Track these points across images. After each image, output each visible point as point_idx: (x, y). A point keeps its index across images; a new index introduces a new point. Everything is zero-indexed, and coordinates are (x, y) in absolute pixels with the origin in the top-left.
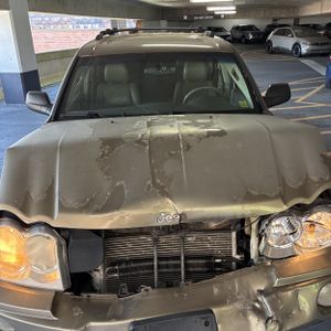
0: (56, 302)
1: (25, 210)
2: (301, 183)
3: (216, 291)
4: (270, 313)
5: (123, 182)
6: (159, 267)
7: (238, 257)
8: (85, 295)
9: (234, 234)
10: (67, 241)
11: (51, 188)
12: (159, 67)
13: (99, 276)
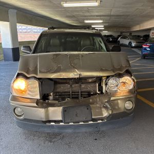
0: (37, 102)
1: (28, 73)
2: (119, 67)
3: (91, 101)
4: (109, 107)
5: (60, 65)
6: (72, 95)
7: (99, 92)
8: (47, 101)
9: (97, 84)
10: (42, 83)
11: (36, 67)
12: (72, 38)
13: (51, 98)
